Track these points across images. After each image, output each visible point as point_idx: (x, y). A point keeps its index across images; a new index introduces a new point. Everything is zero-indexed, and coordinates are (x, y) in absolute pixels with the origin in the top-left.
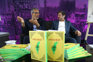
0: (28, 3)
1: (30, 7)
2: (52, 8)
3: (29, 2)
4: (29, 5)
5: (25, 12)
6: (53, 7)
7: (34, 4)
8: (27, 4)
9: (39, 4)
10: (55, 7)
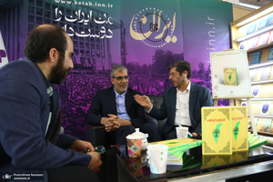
0: (82, 52)
1: (86, 61)
2: (138, 67)
3: (85, 49)
4: (85, 56)
5: (75, 73)
6: (141, 65)
7: (98, 56)
8: (80, 54)
9: (110, 57)
10: (145, 65)
